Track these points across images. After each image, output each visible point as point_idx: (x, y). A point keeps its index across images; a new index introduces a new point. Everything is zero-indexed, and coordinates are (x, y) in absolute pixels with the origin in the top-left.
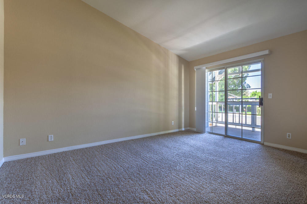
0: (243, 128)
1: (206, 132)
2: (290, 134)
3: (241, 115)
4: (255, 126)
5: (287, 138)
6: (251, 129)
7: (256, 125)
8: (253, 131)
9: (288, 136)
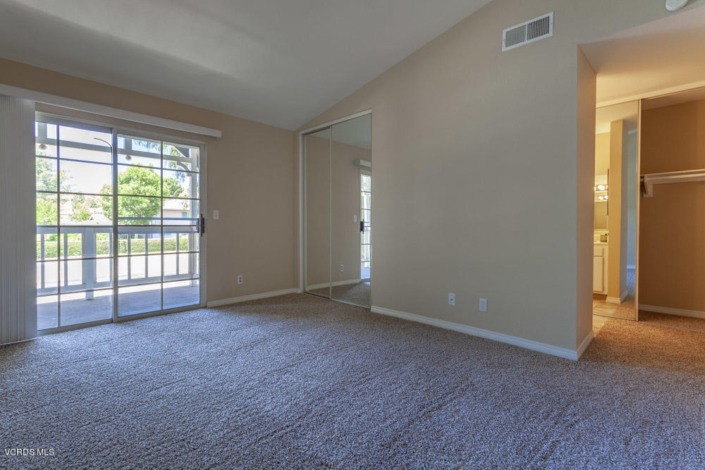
0: (61, 300)
1: (38, 333)
2: (242, 276)
3: (62, 263)
4: (95, 287)
5: (239, 283)
6: (82, 296)
7: (95, 282)
8: (90, 299)
9: (239, 280)
